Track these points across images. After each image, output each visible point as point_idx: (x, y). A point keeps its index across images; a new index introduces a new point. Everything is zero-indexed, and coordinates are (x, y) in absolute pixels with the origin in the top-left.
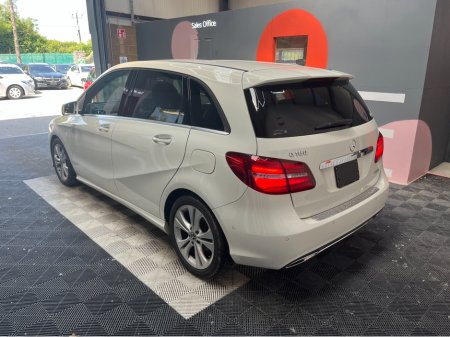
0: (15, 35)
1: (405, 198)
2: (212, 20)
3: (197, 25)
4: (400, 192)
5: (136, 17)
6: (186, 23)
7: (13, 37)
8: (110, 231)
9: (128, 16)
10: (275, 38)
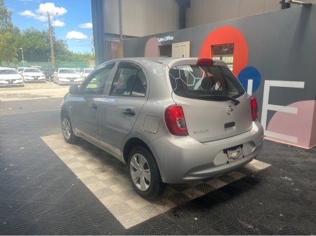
0: (52, 50)
1: (305, 157)
2: (171, 36)
3: (161, 40)
4: (302, 153)
5: (123, 36)
6: (155, 38)
7: (51, 52)
8: (88, 170)
9: (118, 36)
10: (212, 46)
